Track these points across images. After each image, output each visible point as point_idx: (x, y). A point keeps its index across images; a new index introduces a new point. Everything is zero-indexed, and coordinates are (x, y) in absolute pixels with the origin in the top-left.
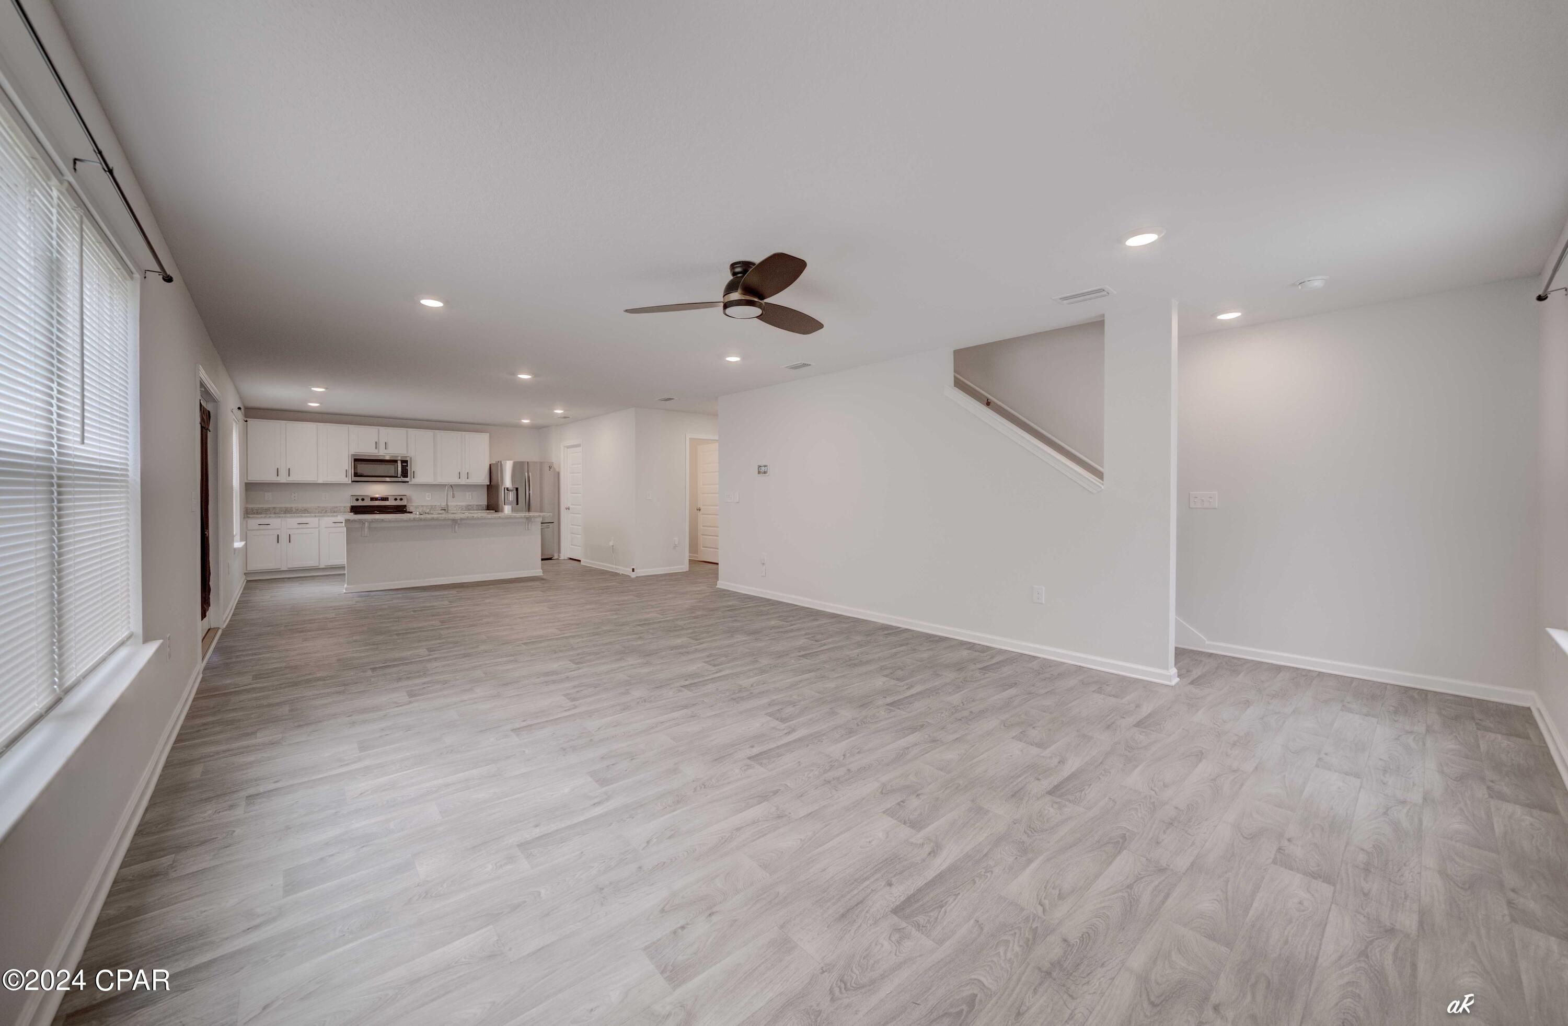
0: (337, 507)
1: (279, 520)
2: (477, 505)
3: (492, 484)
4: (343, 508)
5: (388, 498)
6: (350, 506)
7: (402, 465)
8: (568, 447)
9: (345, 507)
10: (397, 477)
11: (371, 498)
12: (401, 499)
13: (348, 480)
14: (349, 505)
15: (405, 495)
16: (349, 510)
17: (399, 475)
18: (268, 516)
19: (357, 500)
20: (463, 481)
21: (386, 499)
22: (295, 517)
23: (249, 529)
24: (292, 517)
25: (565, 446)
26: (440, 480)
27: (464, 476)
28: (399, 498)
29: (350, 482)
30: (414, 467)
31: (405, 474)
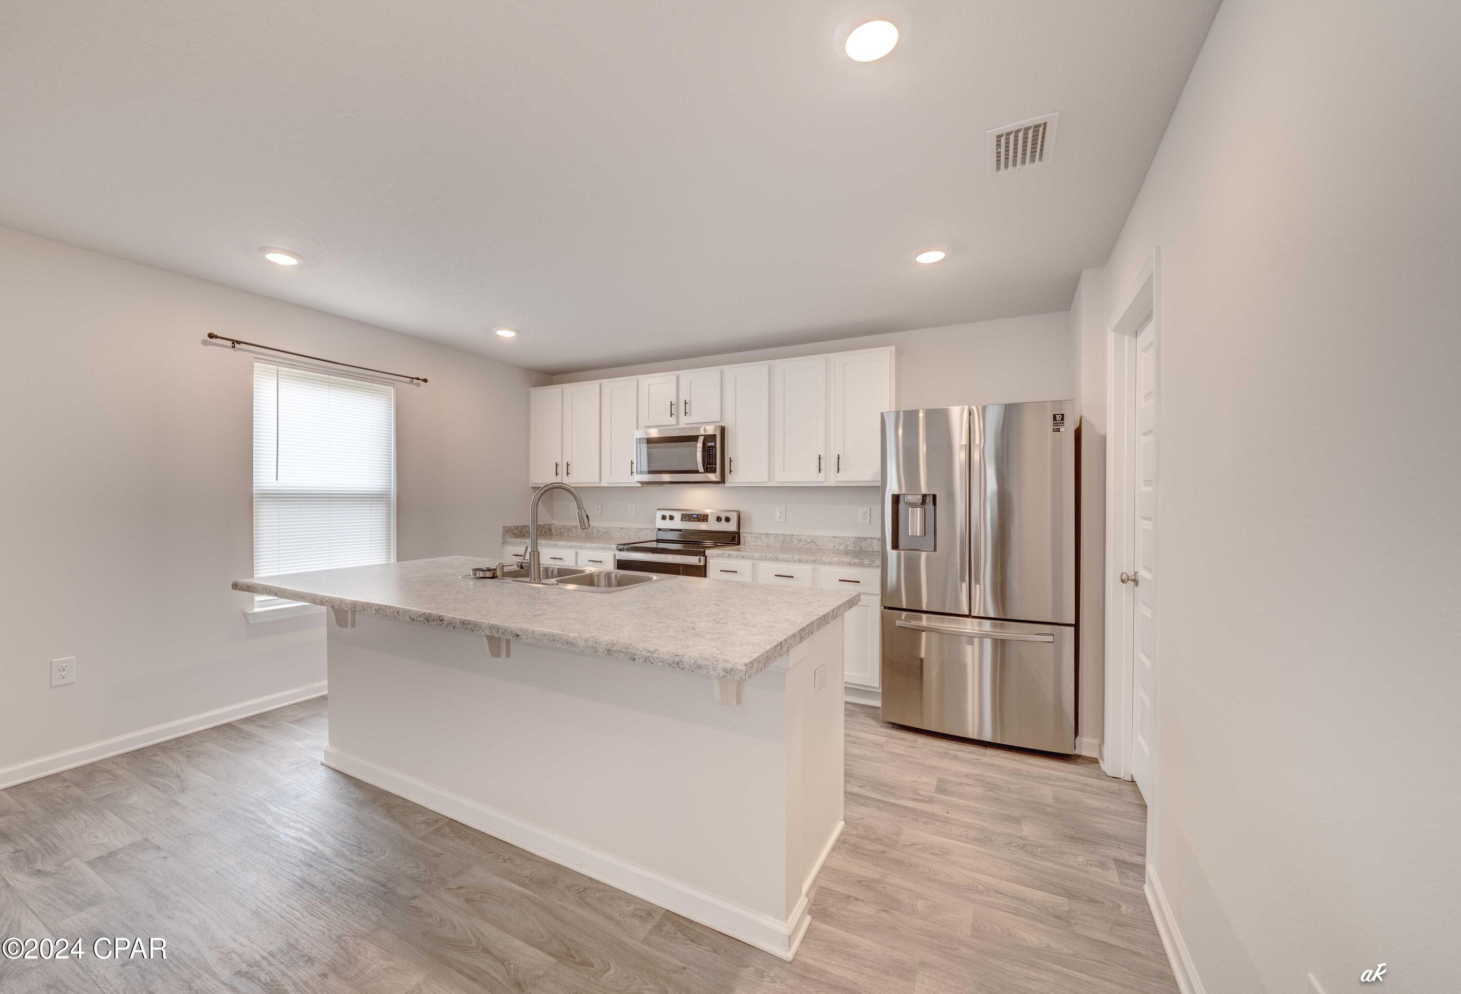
10: (697, 472)
12: (727, 519)
21: (706, 518)
28: (723, 516)
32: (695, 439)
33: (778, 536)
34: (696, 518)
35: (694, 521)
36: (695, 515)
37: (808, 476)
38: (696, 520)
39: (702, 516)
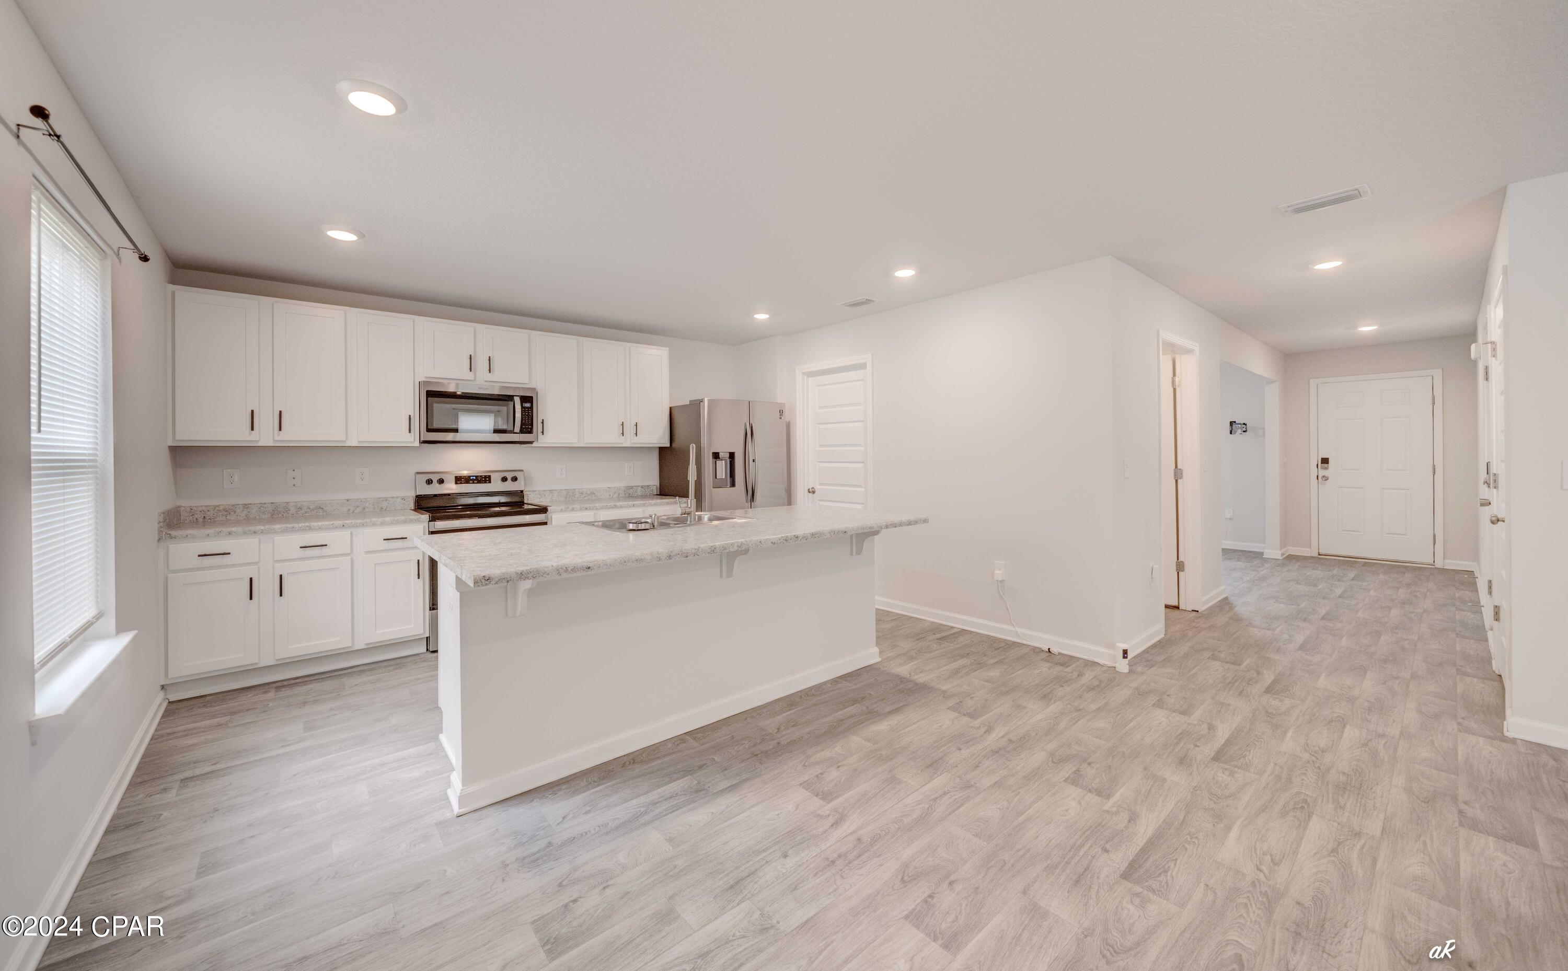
0: (386, 499)
1: (253, 541)
2: (642, 487)
3: (674, 445)
4: (399, 500)
5: (489, 477)
6: (414, 496)
7: (522, 407)
8: (809, 374)
9: (403, 499)
10: (512, 432)
11: (456, 477)
12: (515, 479)
13: (412, 440)
14: (411, 494)
15: (522, 471)
16: (412, 506)
17: (517, 429)
18: (226, 530)
19: (429, 482)
20: (629, 441)
21: (486, 479)
22: (293, 530)
23: (171, 568)
24: (286, 531)
25: (804, 373)
26: (590, 439)
27: (629, 430)
28: (509, 476)
29: (417, 444)
30: (544, 411)
31: (527, 426)
32: (510, 398)
33: (562, 491)
34: (475, 480)
35: (473, 483)
36: (473, 476)
37: (612, 438)
38: (476, 482)
39: (483, 478)
